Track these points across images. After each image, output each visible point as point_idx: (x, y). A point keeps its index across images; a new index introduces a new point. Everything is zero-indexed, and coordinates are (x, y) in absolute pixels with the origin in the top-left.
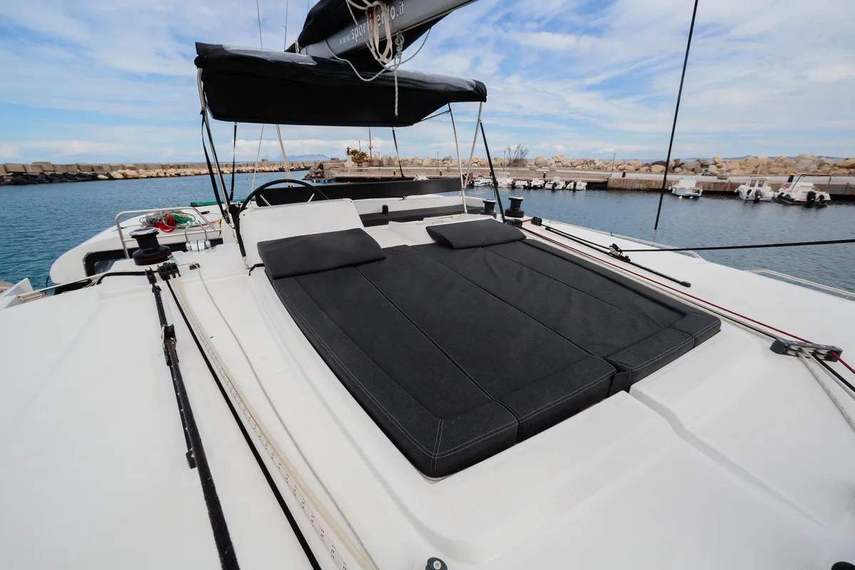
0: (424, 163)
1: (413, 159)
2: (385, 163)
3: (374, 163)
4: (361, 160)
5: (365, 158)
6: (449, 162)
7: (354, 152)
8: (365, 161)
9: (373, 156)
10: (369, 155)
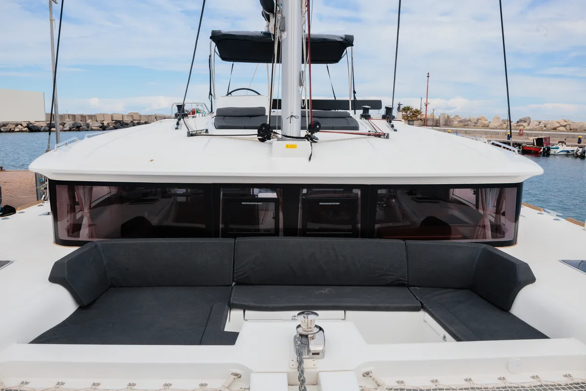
0: (491, 125)
1: (478, 120)
2: (442, 122)
3: (430, 123)
4: (414, 118)
5: (419, 117)
6: (524, 124)
7: (406, 109)
8: (418, 120)
9: (429, 114)
10: (424, 113)
